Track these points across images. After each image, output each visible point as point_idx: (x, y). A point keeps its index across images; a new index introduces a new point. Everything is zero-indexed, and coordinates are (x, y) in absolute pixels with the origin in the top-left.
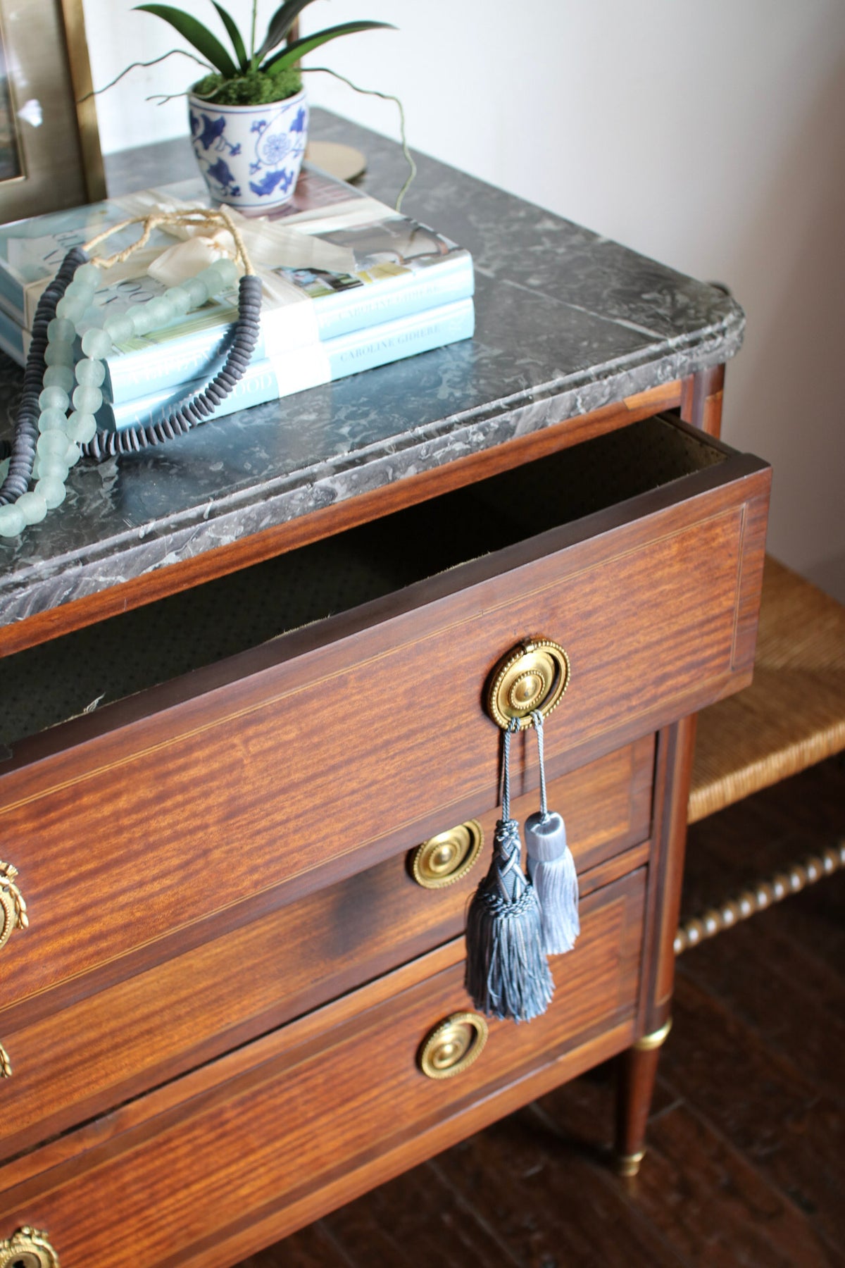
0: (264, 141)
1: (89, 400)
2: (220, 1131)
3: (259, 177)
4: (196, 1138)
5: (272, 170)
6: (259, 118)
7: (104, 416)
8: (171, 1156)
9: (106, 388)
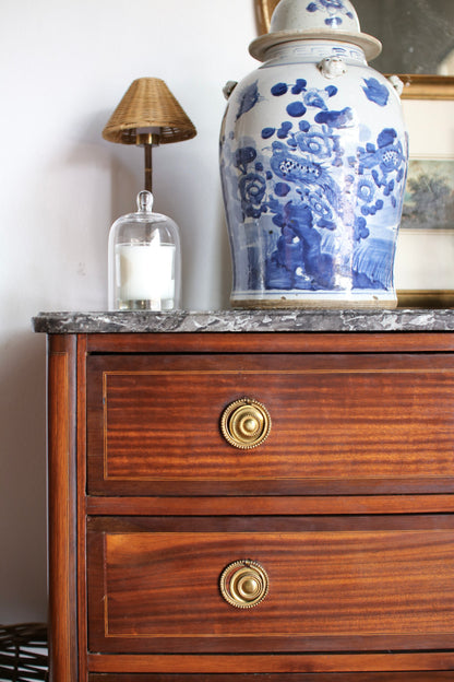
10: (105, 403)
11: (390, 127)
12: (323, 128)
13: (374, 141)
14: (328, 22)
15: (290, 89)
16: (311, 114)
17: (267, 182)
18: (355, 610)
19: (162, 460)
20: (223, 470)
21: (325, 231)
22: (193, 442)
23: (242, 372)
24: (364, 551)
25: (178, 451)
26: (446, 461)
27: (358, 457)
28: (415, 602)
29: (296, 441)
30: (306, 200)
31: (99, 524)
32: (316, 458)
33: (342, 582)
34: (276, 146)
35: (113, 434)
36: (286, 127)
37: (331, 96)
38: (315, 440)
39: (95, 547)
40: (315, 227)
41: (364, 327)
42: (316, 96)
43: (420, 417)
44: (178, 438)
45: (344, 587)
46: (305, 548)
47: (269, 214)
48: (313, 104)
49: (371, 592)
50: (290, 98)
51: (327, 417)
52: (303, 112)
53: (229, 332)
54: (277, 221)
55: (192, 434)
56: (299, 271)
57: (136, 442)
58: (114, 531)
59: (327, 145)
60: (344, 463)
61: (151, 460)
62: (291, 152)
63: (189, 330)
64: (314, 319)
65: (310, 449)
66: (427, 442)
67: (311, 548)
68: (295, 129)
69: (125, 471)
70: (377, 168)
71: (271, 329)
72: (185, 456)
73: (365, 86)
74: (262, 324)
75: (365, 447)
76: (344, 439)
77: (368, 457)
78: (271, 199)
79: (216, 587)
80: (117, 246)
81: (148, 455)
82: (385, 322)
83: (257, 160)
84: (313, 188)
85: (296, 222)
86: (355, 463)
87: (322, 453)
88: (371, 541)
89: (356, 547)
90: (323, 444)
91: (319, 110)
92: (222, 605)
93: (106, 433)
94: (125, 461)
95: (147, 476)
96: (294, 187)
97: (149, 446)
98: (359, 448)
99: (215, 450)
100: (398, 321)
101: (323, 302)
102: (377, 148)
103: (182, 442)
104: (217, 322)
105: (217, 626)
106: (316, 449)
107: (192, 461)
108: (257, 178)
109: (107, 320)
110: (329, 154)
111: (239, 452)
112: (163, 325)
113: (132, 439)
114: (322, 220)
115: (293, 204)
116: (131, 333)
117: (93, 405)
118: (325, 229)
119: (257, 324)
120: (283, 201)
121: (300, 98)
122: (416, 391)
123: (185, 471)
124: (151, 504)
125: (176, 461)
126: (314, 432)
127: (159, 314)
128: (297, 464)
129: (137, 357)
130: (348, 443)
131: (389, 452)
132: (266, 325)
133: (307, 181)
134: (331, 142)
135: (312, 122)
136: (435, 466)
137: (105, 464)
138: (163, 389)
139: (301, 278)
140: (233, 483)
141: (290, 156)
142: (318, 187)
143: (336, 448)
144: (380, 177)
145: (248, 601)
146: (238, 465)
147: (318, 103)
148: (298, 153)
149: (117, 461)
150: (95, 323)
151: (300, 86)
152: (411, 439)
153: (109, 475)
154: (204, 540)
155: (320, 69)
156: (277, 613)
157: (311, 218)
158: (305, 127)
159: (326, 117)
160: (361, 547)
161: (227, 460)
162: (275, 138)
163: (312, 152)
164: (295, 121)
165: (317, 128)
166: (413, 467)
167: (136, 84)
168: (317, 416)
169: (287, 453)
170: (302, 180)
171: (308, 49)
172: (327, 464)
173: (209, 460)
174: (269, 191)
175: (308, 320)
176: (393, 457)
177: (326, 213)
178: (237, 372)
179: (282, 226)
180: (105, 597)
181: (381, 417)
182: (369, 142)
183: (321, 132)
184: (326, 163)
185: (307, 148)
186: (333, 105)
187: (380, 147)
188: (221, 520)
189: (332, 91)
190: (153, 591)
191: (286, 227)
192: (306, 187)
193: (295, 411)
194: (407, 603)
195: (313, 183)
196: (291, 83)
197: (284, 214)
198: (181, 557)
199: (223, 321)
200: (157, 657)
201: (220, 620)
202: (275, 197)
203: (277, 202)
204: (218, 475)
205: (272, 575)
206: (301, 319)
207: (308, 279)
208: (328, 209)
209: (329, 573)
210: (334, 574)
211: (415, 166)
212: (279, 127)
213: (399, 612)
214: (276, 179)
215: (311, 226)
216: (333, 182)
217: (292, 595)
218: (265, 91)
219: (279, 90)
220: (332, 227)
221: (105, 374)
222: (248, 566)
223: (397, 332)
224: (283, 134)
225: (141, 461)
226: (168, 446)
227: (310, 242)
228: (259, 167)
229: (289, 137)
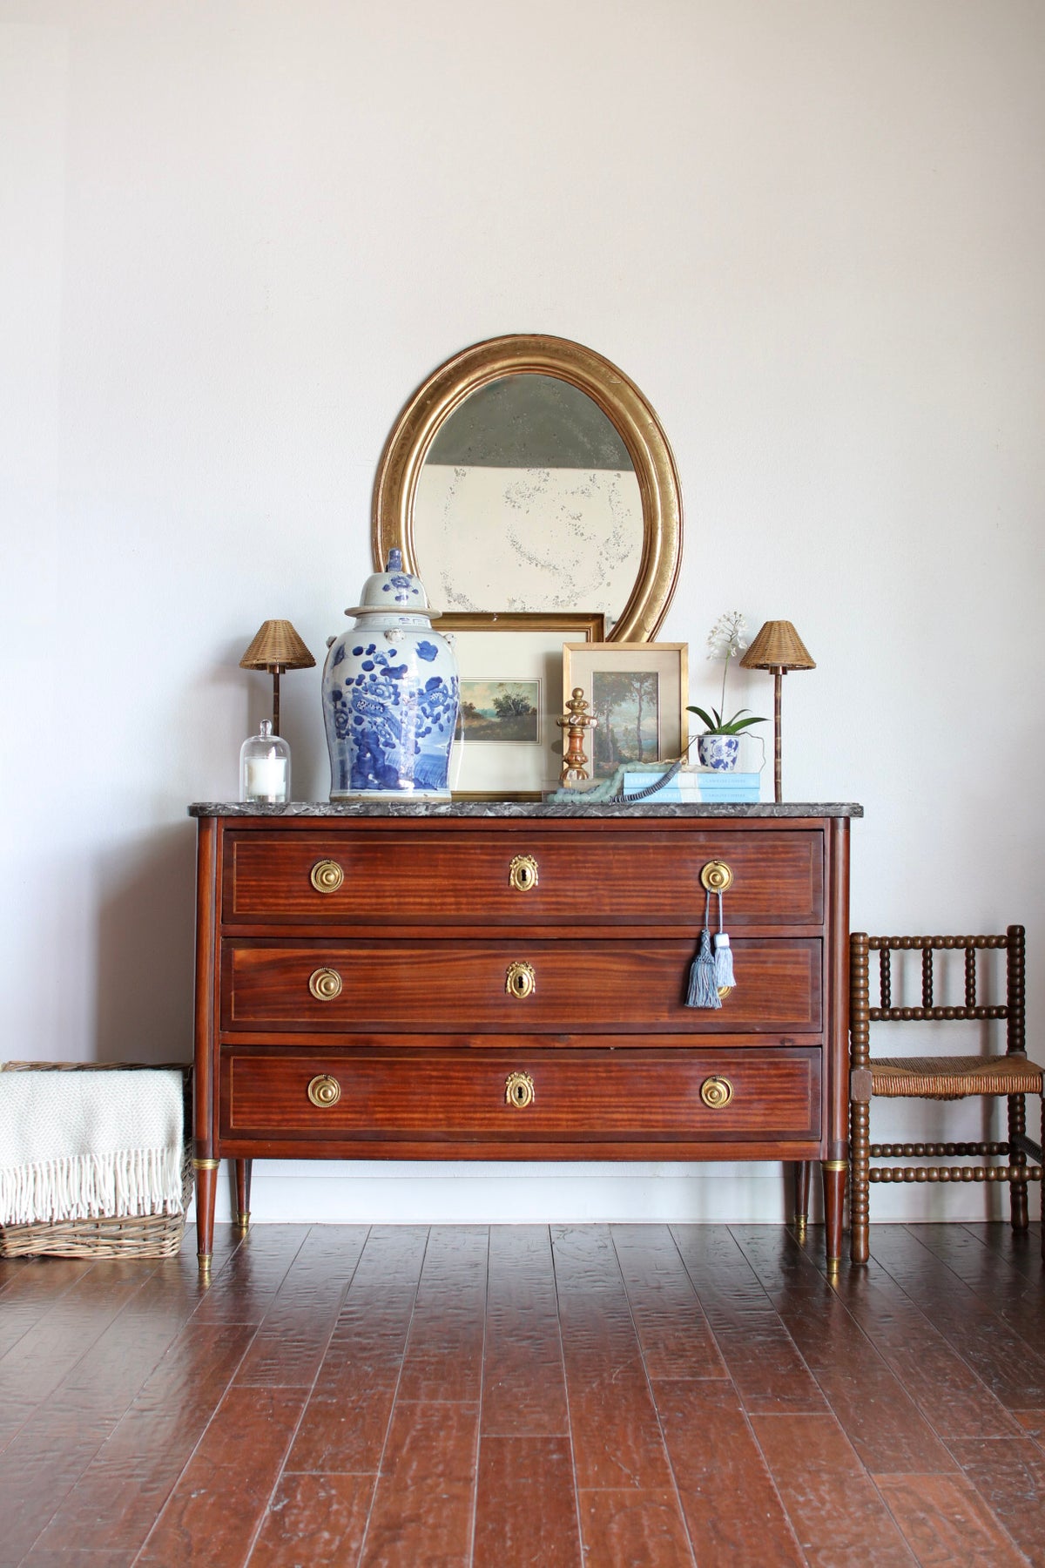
0: (715, 747)
1: (617, 784)
2: (609, 1074)
3: (713, 760)
4: (599, 1072)
5: (718, 758)
6: (714, 739)
7: (622, 789)
8: (587, 1074)
9: (623, 781)
10: (235, 862)
11: (435, 675)
12: (386, 680)
13: (423, 687)
14: (398, 598)
15: (365, 651)
16: (378, 669)
17: (349, 715)
18: (400, 1004)
19: (271, 900)
20: (312, 908)
21: (388, 750)
22: (293, 889)
23: (325, 843)
24: (406, 963)
25: (283, 895)
26: (462, 904)
27: (402, 900)
28: (440, 1000)
29: (360, 888)
30: (374, 728)
31: (229, 942)
32: (374, 900)
33: (391, 984)
34: (355, 691)
35: (241, 883)
36: (361, 678)
37: (392, 656)
38: (372, 888)
39: (227, 959)
40: (381, 746)
41: (404, 813)
42: (382, 656)
43: (443, 874)
44: (283, 886)
45: (392, 989)
46: (366, 961)
47: (351, 737)
48: (380, 663)
49: (410, 992)
50: (364, 658)
51: (381, 873)
52: (372, 668)
53: (316, 816)
54: (356, 742)
55: (292, 883)
56: (371, 777)
57: (254, 889)
58: (240, 947)
59: (388, 691)
60: (392, 904)
61: (265, 900)
62: (365, 696)
63: (290, 814)
64: (371, 808)
65: (369, 894)
66: (448, 890)
67: (370, 961)
68: (367, 680)
69: (247, 908)
70: (425, 705)
71: (343, 814)
72: (287, 898)
73: (418, 648)
74: (337, 811)
75: (406, 894)
76: (392, 888)
77: (407, 900)
78: (352, 726)
79: (306, 986)
80: (246, 758)
81: (263, 897)
82: (417, 811)
83: (343, 700)
84: (379, 720)
85: (368, 743)
86: (399, 904)
87: (378, 897)
88: (411, 956)
89: (400, 961)
90: (378, 891)
91: (383, 667)
92: (310, 998)
93: (235, 882)
94: (248, 901)
95: (262, 912)
96: (367, 719)
97: (264, 891)
98: (402, 894)
99: (307, 894)
100: (427, 809)
101: (386, 798)
102: (425, 691)
103: (285, 889)
104: (308, 809)
105: (307, 1013)
106: (374, 894)
107: (292, 901)
108: (342, 712)
109: (237, 808)
110: (390, 697)
111: (323, 895)
112: (273, 811)
113: (252, 886)
114: (386, 741)
115: (366, 731)
116: (253, 816)
117: (227, 864)
118: (388, 748)
119: (334, 811)
120: (360, 728)
121: (371, 658)
122: (441, 856)
123: (288, 908)
124: (264, 930)
125: (281, 901)
126: (372, 883)
127: (271, 804)
128: (361, 904)
129: (256, 833)
130: (395, 891)
131: (422, 897)
132: (340, 811)
133: (375, 715)
134: (391, 689)
135: (378, 675)
136: (453, 907)
137: (234, 903)
138: (273, 854)
139: (372, 781)
140: (319, 916)
141: (364, 698)
142: (382, 719)
143: (387, 894)
144: (428, 711)
145: (327, 995)
146: (322, 904)
147: (383, 662)
148: (369, 696)
149: (242, 901)
150: (229, 809)
151: (372, 649)
152: (437, 889)
153: (237, 910)
154: (299, 954)
155: (387, 637)
156: (347, 1005)
157: (378, 740)
158: (373, 678)
159: (388, 672)
160: (404, 960)
161: (315, 901)
162: (354, 685)
163: (379, 695)
164: (367, 674)
165: (381, 679)
166: (439, 907)
167: (266, 624)
168: (374, 872)
169: (354, 897)
170: (372, 714)
171: (382, 618)
172: (381, 904)
173: (303, 901)
174: (351, 721)
175: (367, 808)
176: (425, 900)
177: (388, 736)
178: (321, 843)
179: (359, 745)
180: (233, 993)
181: (417, 874)
182: (420, 687)
183: (384, 681)
184: (388, 703)
185: (374, 693)
186: (393, 663)
187: (428, 691)
188: (311, 941)
189: (393, 653)
190: (265, 989)
191: (362, 747)
192: (374, 719)
193: (360, 869)
194: (436, 1000)
195: (379, 716)
196: (366, 647)
197: (360, 737)
198: (283, 966)
199: (311, 809)
200: (266, 1034)
201: (309, 1009)
202: (354, 725)
203: (355, 729)
204: (308, 911)
205: (344, 979)
206: (363, 808)
207: (376, 782)
208: (389, 734)
209: (383, 978)
210: (386, 979)
211: (501, 688)
212: (356, 677)
213: (429, 1006)
214: (355, 713)
215: (378, 745)
216: (393, 716)
217: (357, 993)
218: (349, 652)
219: (358, 652)
220: (393, 746)
221: (235, 844)
222: (327, 972)
223: (426, 817)
224: (359, 683)
225: (258, 901)
226: (276, 891)
227: (377, 756)
228: (344, 705)
229: (363, 685)
